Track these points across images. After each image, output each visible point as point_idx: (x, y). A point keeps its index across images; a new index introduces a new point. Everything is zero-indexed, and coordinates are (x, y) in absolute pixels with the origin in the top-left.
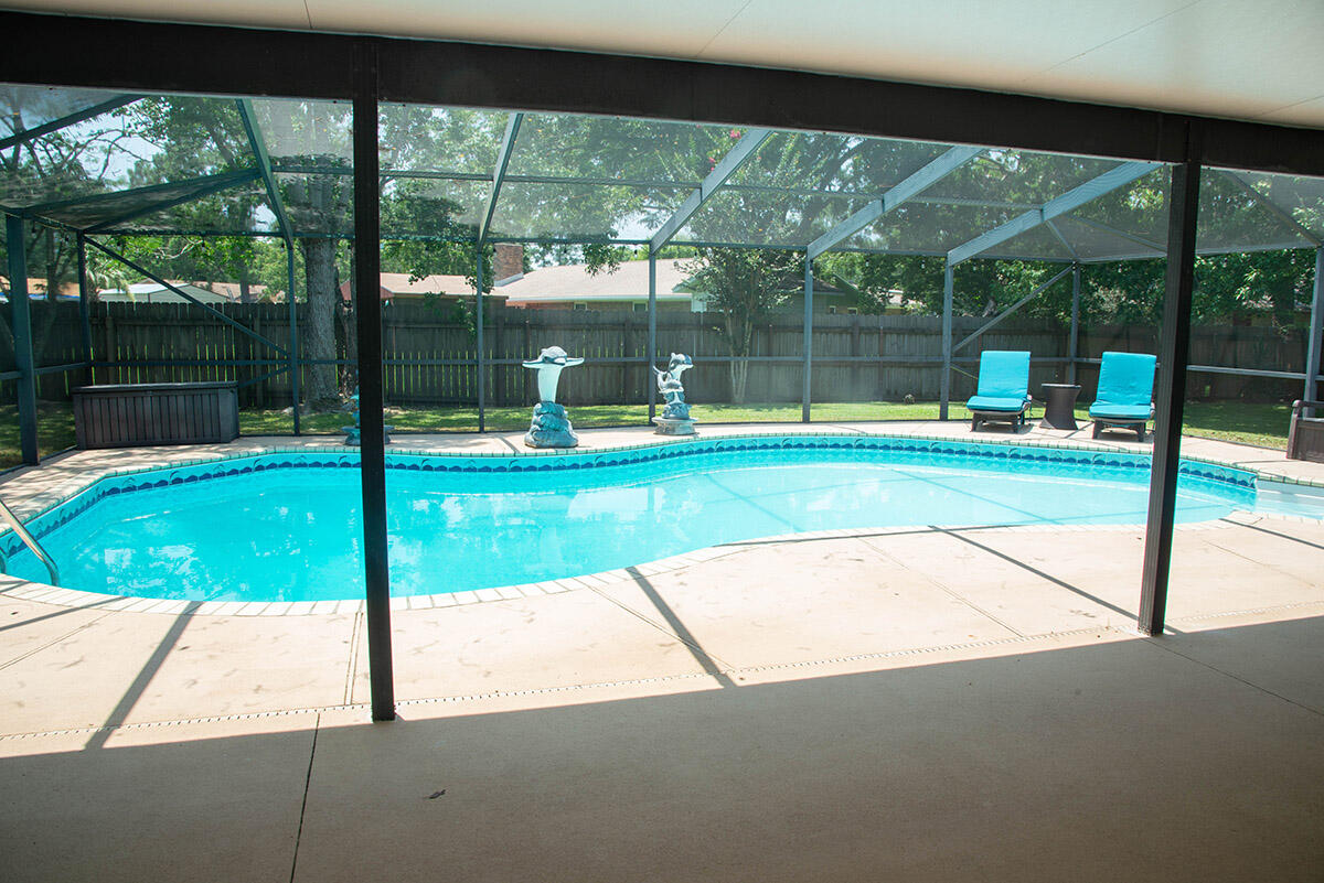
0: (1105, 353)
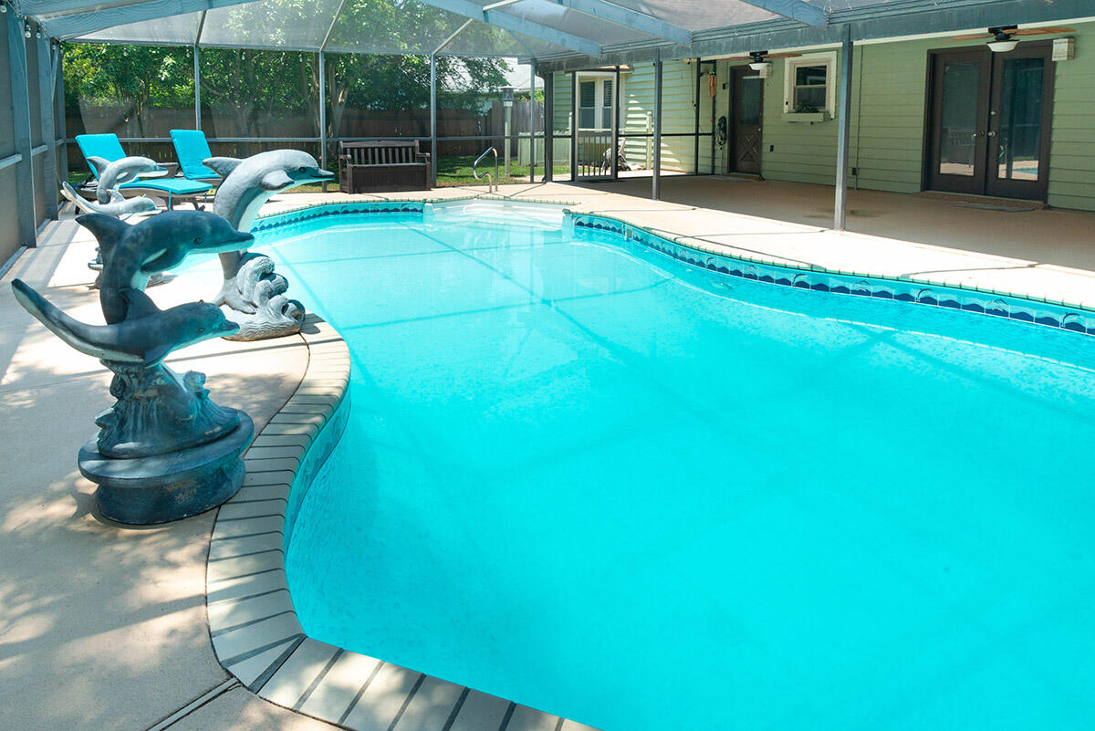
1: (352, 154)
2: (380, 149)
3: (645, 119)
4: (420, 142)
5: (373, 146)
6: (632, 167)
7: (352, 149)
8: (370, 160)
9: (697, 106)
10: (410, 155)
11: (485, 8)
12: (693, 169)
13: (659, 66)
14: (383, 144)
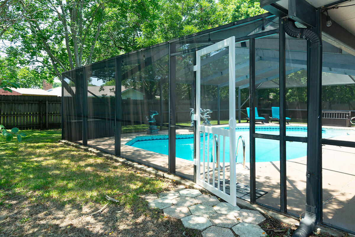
0: (272, 107)
2: (336, 114)
4: (351, 112)
5: (333, 112)
8: (329, 117)
14: (337, 112)
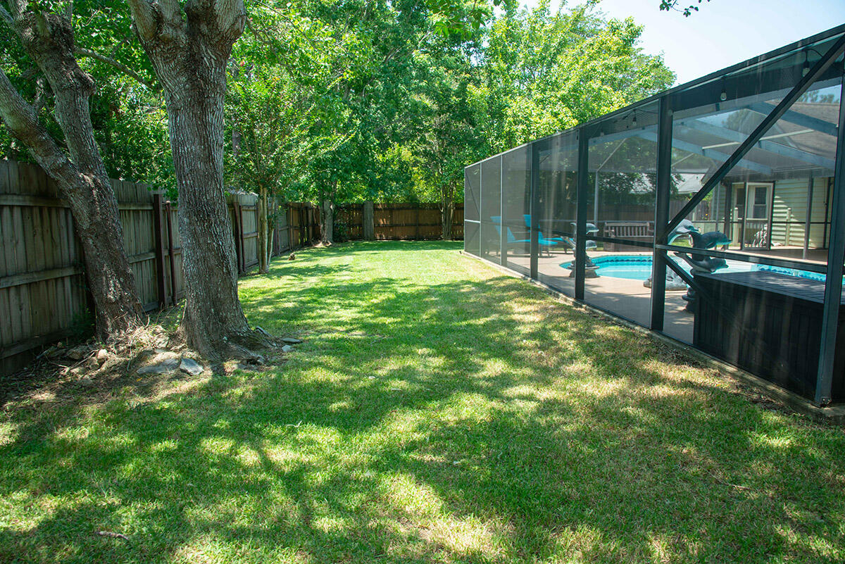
1: (615, 229)
2: (627, 227)
3: (786, 213)
5: (623, 225)
6: (774, 244)
7: (615, 227)
9: (827, 204)
10: (644, 232)
11: (703, 148)
12: (821, 246)
13: (812, 181)
